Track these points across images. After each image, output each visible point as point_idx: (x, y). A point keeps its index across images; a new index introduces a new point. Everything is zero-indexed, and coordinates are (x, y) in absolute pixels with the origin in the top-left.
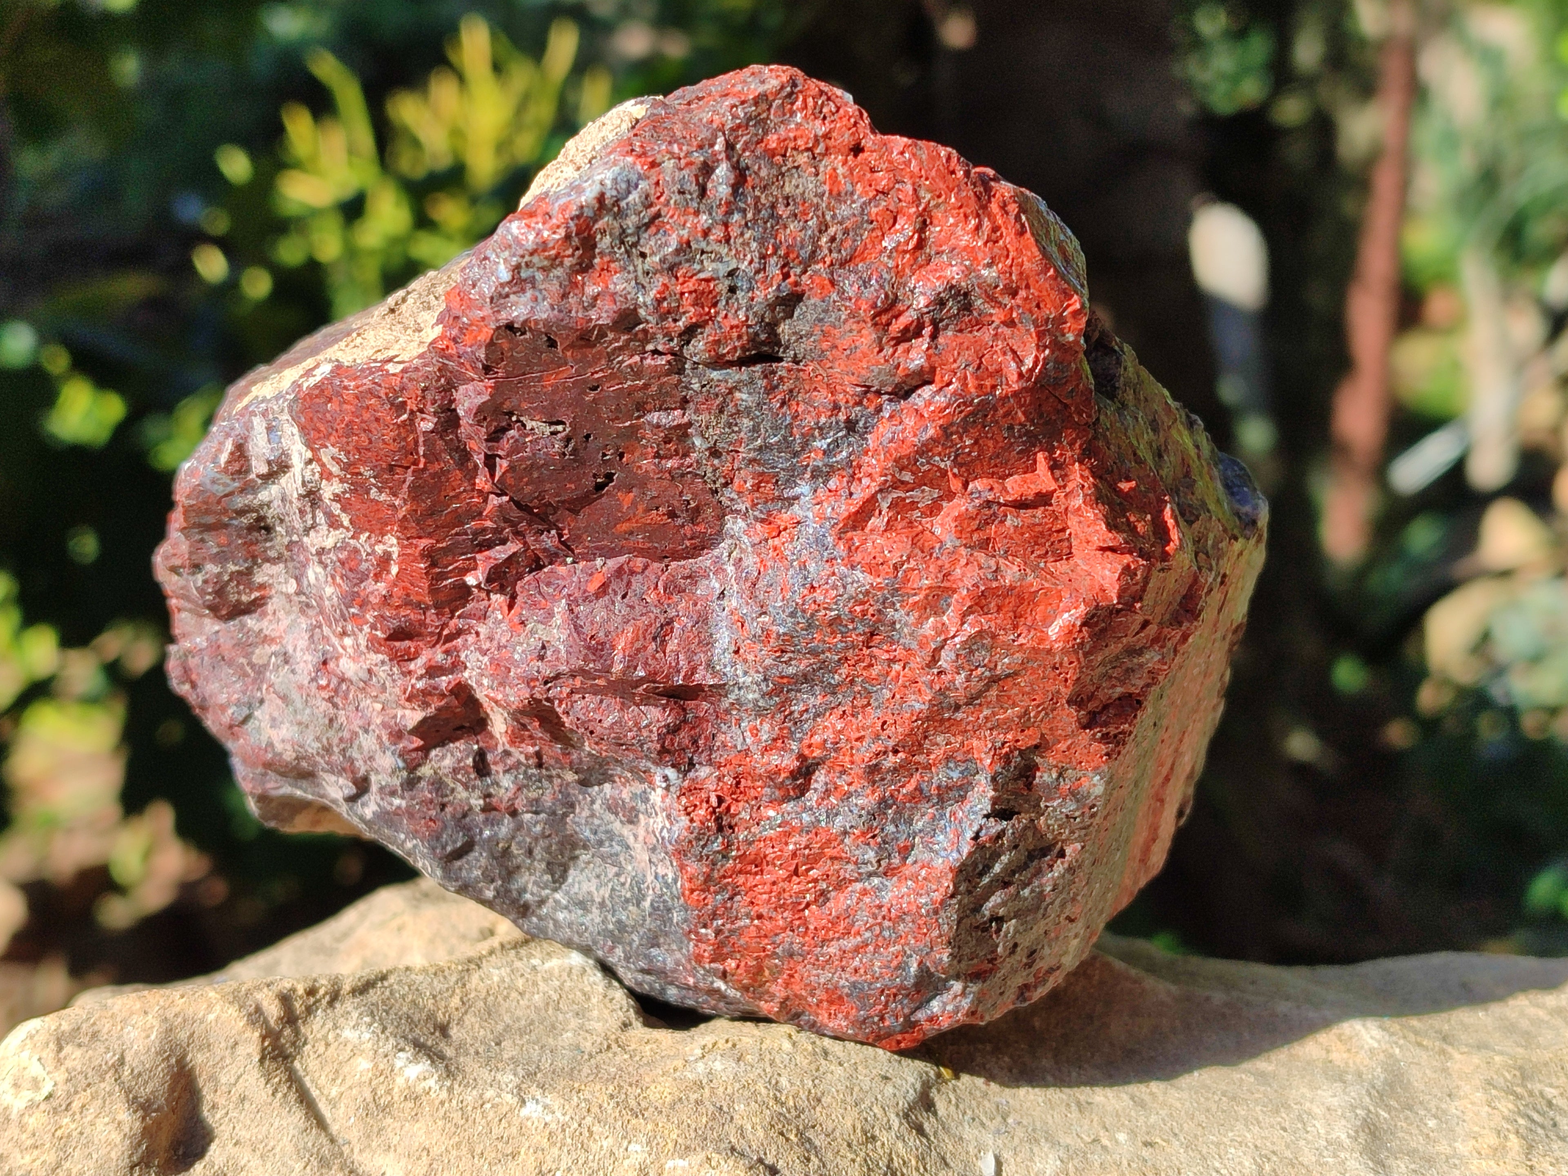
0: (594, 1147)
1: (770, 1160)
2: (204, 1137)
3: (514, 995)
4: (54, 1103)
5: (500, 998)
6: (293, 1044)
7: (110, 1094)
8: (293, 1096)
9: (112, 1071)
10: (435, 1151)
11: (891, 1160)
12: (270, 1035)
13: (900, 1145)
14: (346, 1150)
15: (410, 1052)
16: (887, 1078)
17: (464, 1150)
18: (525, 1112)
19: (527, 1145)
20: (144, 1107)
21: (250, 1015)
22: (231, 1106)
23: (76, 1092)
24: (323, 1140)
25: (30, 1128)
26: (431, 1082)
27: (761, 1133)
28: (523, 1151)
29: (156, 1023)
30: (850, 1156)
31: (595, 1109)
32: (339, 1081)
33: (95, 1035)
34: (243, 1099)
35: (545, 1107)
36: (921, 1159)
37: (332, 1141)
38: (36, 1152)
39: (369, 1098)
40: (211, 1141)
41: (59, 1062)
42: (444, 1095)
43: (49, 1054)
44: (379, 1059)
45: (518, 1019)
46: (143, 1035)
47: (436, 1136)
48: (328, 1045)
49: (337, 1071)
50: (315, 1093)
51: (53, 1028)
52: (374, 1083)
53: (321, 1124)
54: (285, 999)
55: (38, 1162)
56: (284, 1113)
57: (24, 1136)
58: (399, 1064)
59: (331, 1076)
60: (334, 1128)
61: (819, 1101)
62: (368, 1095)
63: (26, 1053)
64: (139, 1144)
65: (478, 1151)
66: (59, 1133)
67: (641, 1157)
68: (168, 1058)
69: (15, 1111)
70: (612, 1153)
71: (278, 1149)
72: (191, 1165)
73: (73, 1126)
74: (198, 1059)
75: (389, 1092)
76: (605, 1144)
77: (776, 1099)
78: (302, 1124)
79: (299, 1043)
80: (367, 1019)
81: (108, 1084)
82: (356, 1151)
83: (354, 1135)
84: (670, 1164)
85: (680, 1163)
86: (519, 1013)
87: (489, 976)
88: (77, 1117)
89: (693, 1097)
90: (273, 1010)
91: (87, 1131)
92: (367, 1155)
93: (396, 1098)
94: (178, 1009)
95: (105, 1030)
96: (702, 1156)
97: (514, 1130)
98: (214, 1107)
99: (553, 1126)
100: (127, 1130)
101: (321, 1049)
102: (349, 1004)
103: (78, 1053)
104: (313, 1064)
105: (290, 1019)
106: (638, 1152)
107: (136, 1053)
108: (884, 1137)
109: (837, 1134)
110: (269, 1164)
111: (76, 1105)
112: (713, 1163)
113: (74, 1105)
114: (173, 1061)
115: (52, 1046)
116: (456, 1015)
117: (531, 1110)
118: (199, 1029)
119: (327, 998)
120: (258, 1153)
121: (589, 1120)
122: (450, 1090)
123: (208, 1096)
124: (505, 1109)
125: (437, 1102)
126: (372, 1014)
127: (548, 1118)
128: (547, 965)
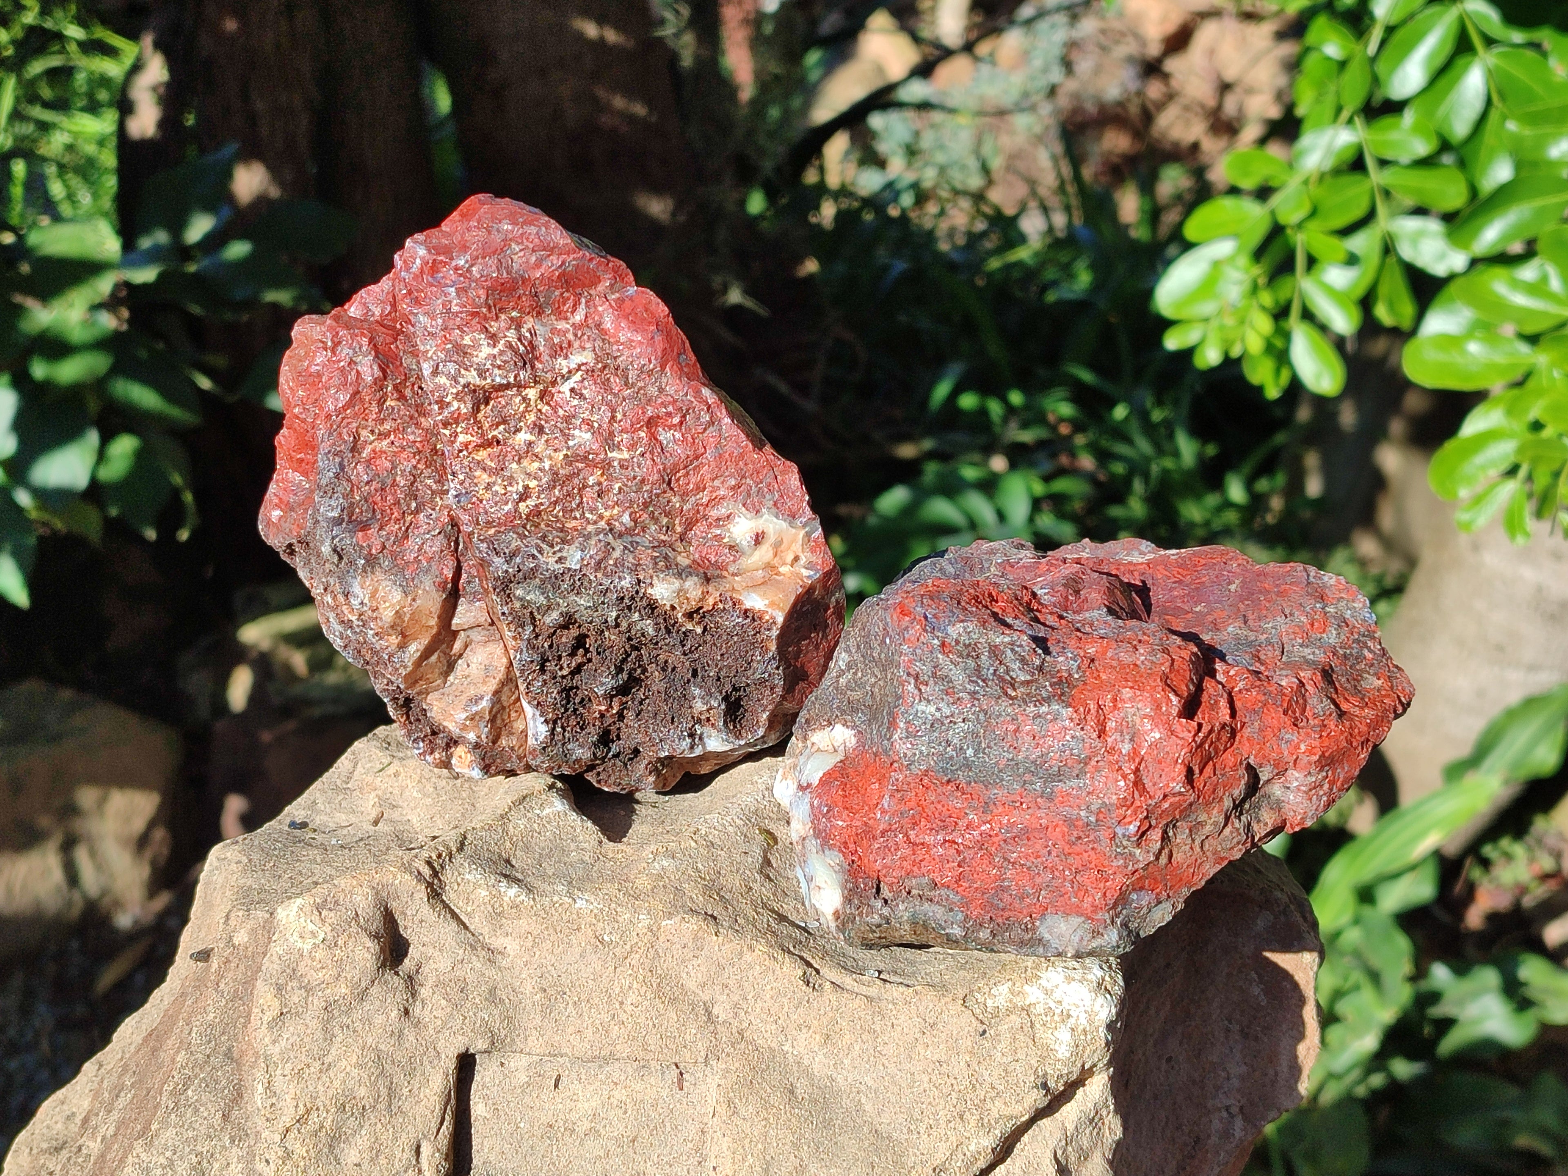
0: (621, 919)
1: (710, 913)
2: (404, 945)
3: (535, 835)
4: (328, 943)
5: (529, 838)
6: (440, 888)
7: (358, 933)
8: (449, 916)
9: (354, 921)
10: (535, 933)
11: (762, 899)
12: (430, 885)
13: (764, 889)
14: (481, 938)
15: (504, 883)
16: (745, 853)
17: (551, 931)
18: (577, 906)
19: (584, 923)
20: (376, 937)
21: (416, 877)
22: (415, 926)
23: (338, 936)
24: (469, 935)
25: (318, 959)
26: (523, 897)
27: (701, 898)
28: (583, 927)
29: (369, 891)
30: (744, 901)
31: (614, 899)
32: (470, 904)
33: (336, 903)
34: (421, 921)
35: (587, 901)
36: (774, 894)
37: (473, 935)
38: (324, 971)
39: (491, 911)
40: (409, 946)
41: (323, 921)
42: (532, 903)
43: (316, 917)
44: (491, 888)
45: (543, 849)
46: (364, 898)
47: (533, 925)
48: (459, 884)
49: (467, 898)
50: (457, 911)
51: (312, 902)
52: (492, 902)
53: (466, 928)
54: (429, 863)
55: (327, 976)
56: (446, 925)
57: (315, 963)
58: (503, 890)
59: (465, 901)
60: (472, 928)
61: (719, 873)
62: (490, 909)
63: (302, 920)
64: (380, 957)
65: (558, 930)
66: (335, 959)
67: (647, 922)
68: (379, 909)
69: (305, 951)
70: (631, 921)
71: (447, 945)
72: (402, 961)
73: (343, 954)
74: (394, 905)
75: (501, 905)
76: (626, 917)
77: (700, 877)
78: (456, 929)
79: (443, 886)
80: (474, 866)
81: (354, 929)
82: (486, 938)
83: (485, 931)
84: (664, 923)
85: (669, 922)
86: (542, 845)
87: (518, 825)
88: (343, 949)
89: (661, 884)
90: (426, 871)
91: (351, 955)
92: (493, 938)
93: (506, 908)
94: (377, 881)
95: (341, 899)
96: (679, 917)
97: (575, 916)
98: (406, 928)
99: (596, 911)
100: (373, 951)
101: (456, 887)
102: (458, 859)
103: (332, 914)
104: (452, 895)
105: (435, 874)
106: (644, 920)
107: (363, 908)
108: (755, 887)
109: (734, 890)
110: (445, 954)
111: (340, 942)
112: (687, 920)
113: (339, 943)
114: (382, 909)
115: (315, 912)
116: (511, 852)
117: (580, 903)
118: (392, 890)
119: (448, 858)
120: (437, 949)
121: (613, 906)
122: (534, 899)
123: (401, 923)
124: (567, 905)
125: (529, 907)
126: (474, 863)
127: (591, 907)
128: (544, 813)
